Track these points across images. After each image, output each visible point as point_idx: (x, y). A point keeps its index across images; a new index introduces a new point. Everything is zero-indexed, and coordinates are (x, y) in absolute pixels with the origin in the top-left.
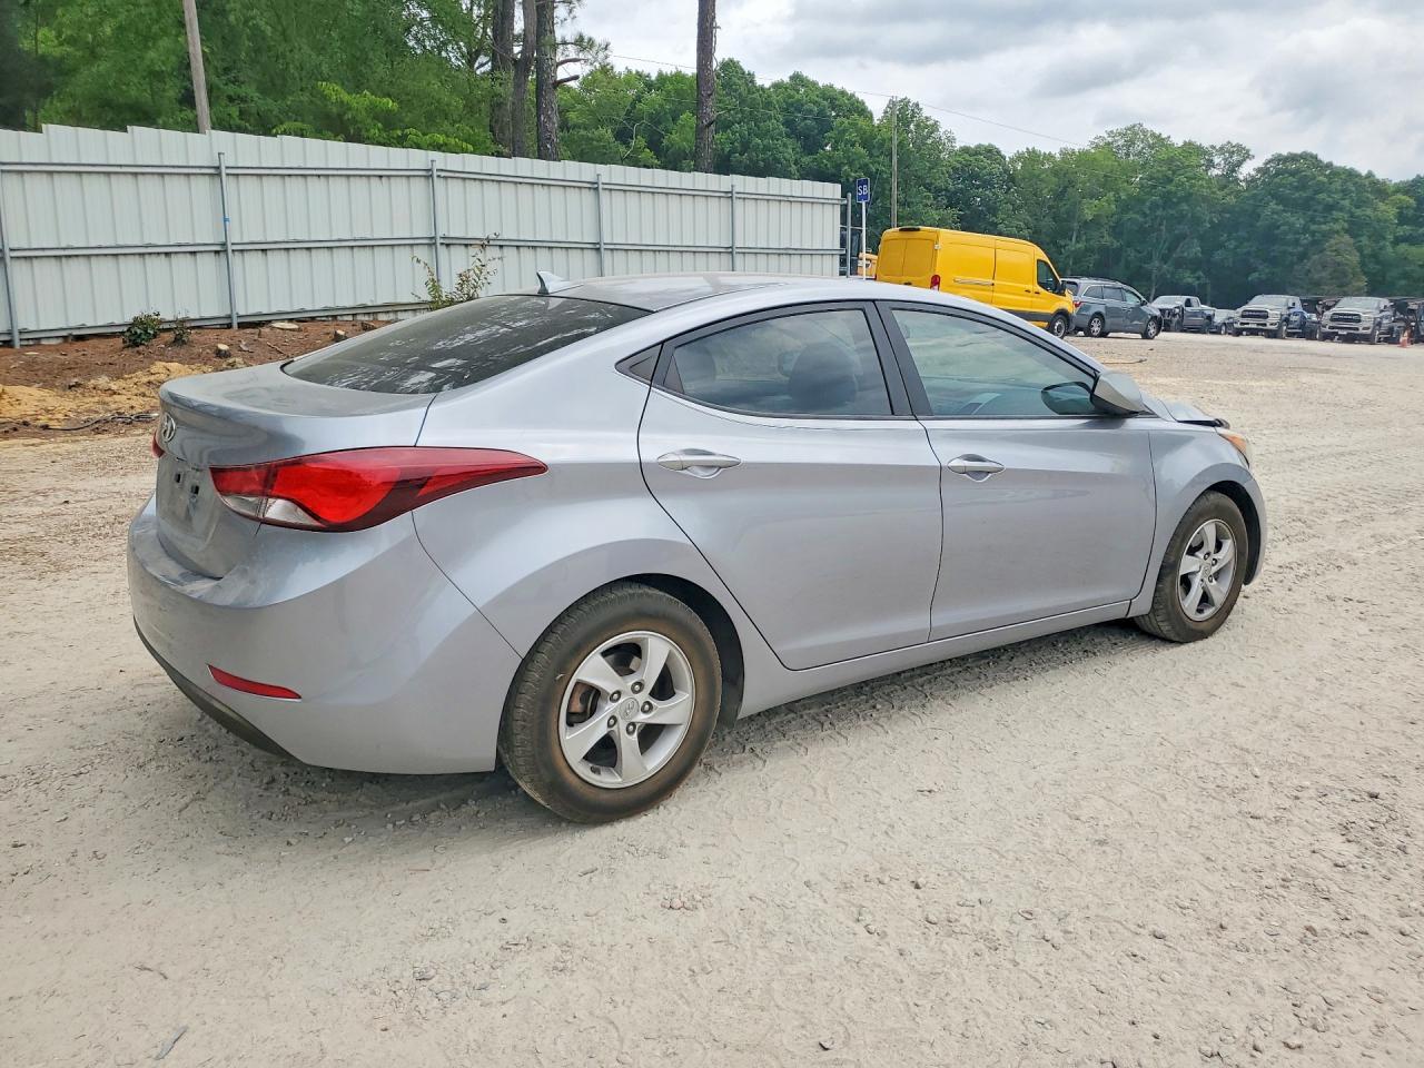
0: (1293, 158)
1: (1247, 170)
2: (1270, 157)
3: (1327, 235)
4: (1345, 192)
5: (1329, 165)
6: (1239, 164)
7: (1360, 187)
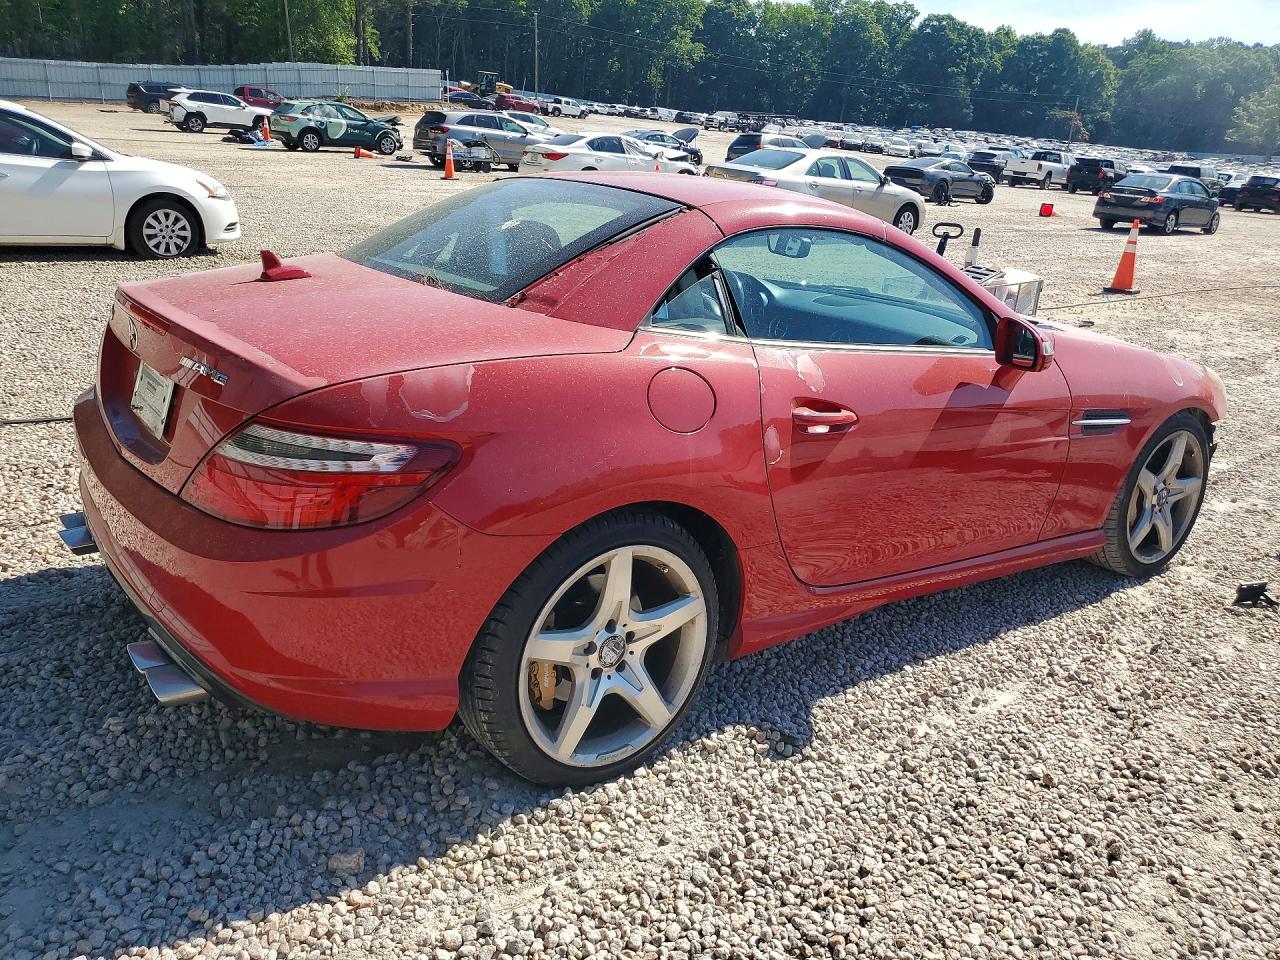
0: (939, 19)
1: (916, 24)
2: (926, 16)
3: (954, 75)
4: (970, 45)
5: (963, 25)
6: (910, 18)
7: (982, 44)
